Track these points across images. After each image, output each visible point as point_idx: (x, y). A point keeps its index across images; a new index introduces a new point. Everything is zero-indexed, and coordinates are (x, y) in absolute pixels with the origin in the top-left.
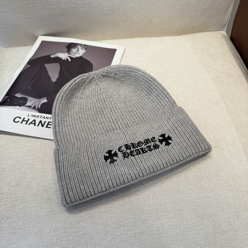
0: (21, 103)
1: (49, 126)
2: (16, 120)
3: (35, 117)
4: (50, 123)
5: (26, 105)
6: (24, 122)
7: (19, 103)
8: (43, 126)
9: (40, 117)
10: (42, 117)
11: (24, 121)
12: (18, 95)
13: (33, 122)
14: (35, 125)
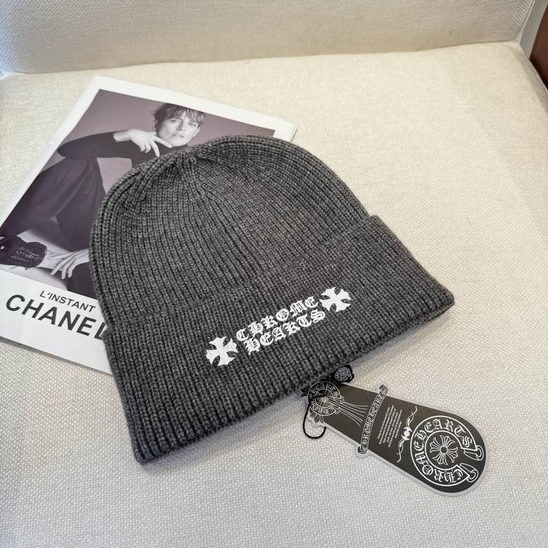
0: (30, 258)
1: (85, 329)
2: (13, 305)
3: (56, 300)
4: (88, 322)
5: (41, 265)
6: (31, 312)
7: (24, 257)
8: (71, 327)
9: (67, 301)
10: (72, 303)
11: (29, 310)
12: (27, 237)
13: (51, 315)
14: (53, 323)
